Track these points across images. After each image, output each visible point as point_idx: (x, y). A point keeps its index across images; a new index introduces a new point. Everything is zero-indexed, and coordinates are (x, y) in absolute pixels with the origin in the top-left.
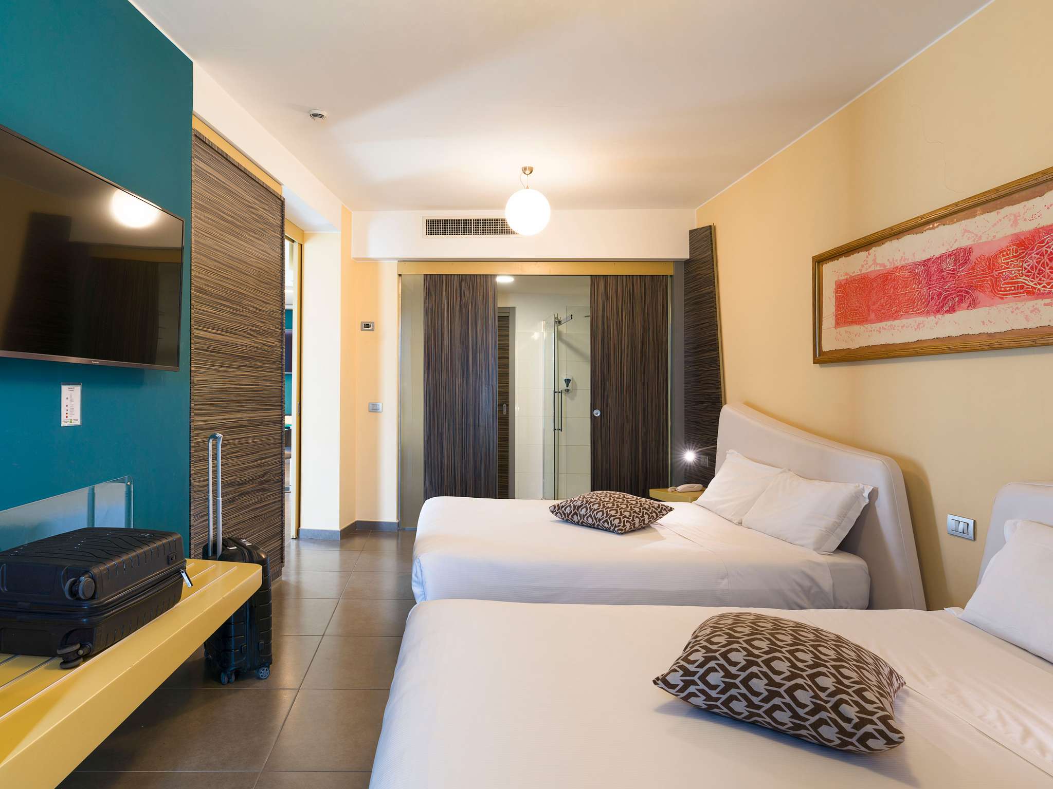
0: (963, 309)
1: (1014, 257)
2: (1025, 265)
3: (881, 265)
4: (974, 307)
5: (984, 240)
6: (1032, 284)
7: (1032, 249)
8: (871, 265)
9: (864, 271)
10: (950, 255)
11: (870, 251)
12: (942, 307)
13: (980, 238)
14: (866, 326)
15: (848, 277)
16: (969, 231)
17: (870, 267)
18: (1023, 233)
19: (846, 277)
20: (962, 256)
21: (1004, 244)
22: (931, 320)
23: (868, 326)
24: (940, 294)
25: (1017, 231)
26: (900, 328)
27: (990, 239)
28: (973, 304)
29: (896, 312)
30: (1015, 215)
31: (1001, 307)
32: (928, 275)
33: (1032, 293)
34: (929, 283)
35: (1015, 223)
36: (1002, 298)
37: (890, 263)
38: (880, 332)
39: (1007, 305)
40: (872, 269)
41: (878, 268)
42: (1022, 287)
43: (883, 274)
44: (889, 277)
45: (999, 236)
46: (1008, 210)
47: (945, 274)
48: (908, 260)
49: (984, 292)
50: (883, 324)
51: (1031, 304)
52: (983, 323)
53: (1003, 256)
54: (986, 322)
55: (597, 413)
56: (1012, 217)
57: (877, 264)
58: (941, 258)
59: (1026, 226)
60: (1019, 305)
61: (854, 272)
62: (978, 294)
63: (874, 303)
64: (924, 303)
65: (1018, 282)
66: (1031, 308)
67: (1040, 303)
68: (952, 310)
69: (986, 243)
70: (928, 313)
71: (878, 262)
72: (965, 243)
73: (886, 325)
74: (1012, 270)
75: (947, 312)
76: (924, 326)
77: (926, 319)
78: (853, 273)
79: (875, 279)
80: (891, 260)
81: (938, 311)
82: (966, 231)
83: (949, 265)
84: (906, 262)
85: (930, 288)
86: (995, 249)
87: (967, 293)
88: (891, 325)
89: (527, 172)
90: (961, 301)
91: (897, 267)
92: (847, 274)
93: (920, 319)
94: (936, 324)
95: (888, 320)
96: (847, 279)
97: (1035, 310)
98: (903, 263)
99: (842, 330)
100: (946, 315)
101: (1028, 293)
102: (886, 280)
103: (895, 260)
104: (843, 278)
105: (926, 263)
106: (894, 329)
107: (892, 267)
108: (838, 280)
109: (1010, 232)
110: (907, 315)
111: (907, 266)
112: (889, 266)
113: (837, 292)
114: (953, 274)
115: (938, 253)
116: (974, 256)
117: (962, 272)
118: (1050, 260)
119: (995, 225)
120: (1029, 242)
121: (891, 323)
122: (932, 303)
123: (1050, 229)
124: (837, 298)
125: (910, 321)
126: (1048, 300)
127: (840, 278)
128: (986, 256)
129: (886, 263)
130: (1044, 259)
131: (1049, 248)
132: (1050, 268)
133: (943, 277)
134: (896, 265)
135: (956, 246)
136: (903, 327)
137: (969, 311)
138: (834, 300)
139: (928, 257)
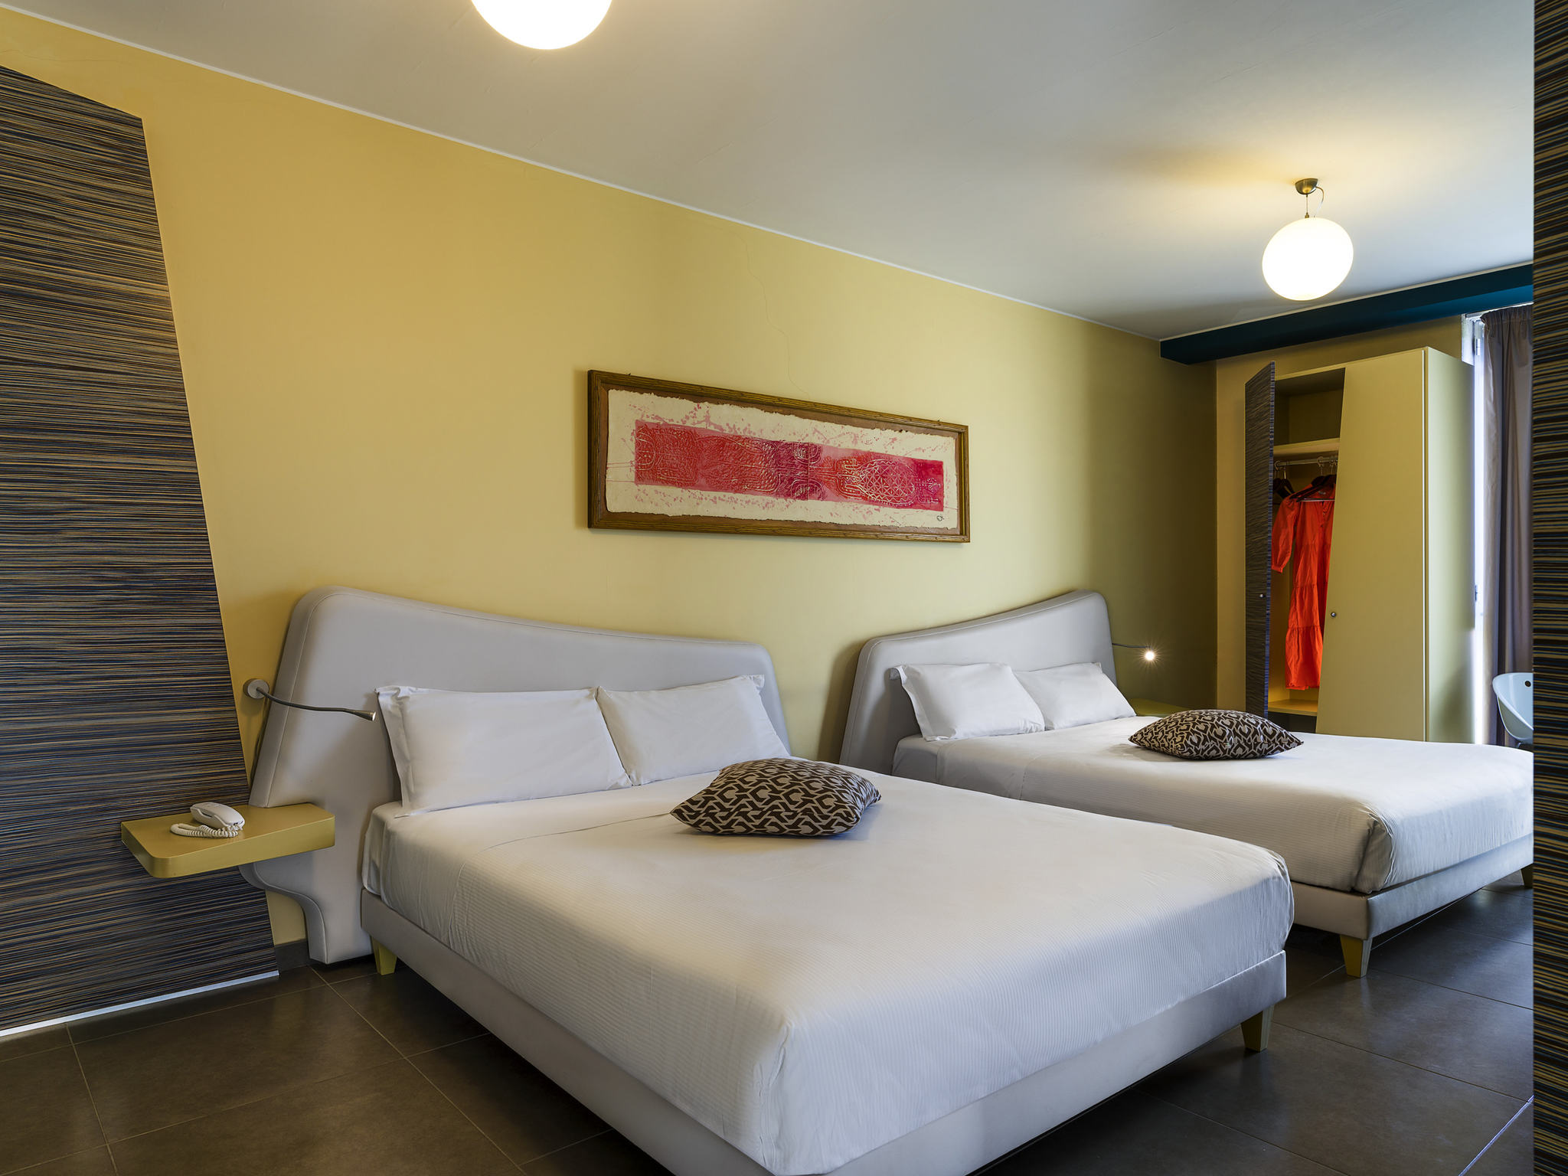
0: (814, 499)
1: (855, 467)
2: (861, 476)
3: (716, 426)
4: (823, 500)
5: (831, 444)
6: (865, 492)
7: (866, 466)
8: (702, 421)
9: (689, 424)
10: (801, 446)
11: (701, 405)
12: (793, 492)
13: (828, 441)
14: (694, 491)
15: (662, 423)
16: (819, 432)
17: (699, 422)
18: (861, 451)
19: (656, 421)
20: (812, 451)
21: (847, 455)
22: (781, 501)
23: (698, 492)
24: (791, 480)
26: (744, 503)
27: (836, 446)
28: (823, 496)
29: (737, 484)
30: (855, 435)
31: (845, 504)
32: (775, 457)
33: (867, 500)
34: (778, 463)
35: (855, 441)
36: (846, 498)
37: (729, 428)
38: (716, 503)
40: (703, 425)
41: (712, 428)
43: (717, 437)
44: (727, 444)
45: (843, 446)
46: (848, 428)
47: (796, 461)
48: (754, 434)
49: (830, 488)
50: (722, 494)
52: (832, 515)
53: (846, 463)
54: (834, 514)
56: (853, 436)
57: (711, 424)
58: (793, 445)
59: (863, 448)
60: (859, 505)
61: (672, 420)
62: (827, 489)
63: (705, 467)
64: (772, 484)
65: (857, 488)
67: (872, 507)
68: (804, 497)
69: (831, 447)
70: (777, 495)
71: (712, 420)
72: (815, 440)
73: (724, 496)
74: (857, 477)
75: (798, 497)
76: (773, 506)
77: (775, 499)
78: (670, 420)
79: (707, 439)
80: (732, 427)
81: (788, 495)
82: (817, 430)
83: (801, 455)
84: (752, 435)
85: (779, 470)
86: (840, 455)
87: (819, 486)
88: (732, 498)
90: (812, 491)
91: (740, 437)
92: (657, 417)
93: (770, 498)
94: (787, 506)
95: (726, 490)
96: (658, 424)
97: (868, 512)
98: (747, 434)
99: (650, 488)
101: (863, 498)
102: (723, 445)
103: (737, 427)
104: (650, 420)
105: (774, 444)
106: (736, 502)
107: (732, 433)
108: (639, 418)
109: (852, 446)
110: (753, 490)
111: (753, 439)
112: (727, 431)
113: (638, 435)
114: (805, 464)
115: (789, 440)
116: (823, 455)
117: (812, 465)
118: (877, 477)
119: (840, 436)
120: (864, 459)
121: (731, 494)
122: (783, 485)
123: (878, 456)
124: (638, 444)
125: (756, 498)
126: (877, 507)
127: (645, 418)
128: (833, 458)
129: (725, 427)
130: (873, 476)
131: (876, 468)
132: (877, 484)
133: (794, 464)
134: (739, 434)
135: (807, 440)
136: (747, 502)
137: (819, 502)
138: (632, 446)
139: (778, 439)
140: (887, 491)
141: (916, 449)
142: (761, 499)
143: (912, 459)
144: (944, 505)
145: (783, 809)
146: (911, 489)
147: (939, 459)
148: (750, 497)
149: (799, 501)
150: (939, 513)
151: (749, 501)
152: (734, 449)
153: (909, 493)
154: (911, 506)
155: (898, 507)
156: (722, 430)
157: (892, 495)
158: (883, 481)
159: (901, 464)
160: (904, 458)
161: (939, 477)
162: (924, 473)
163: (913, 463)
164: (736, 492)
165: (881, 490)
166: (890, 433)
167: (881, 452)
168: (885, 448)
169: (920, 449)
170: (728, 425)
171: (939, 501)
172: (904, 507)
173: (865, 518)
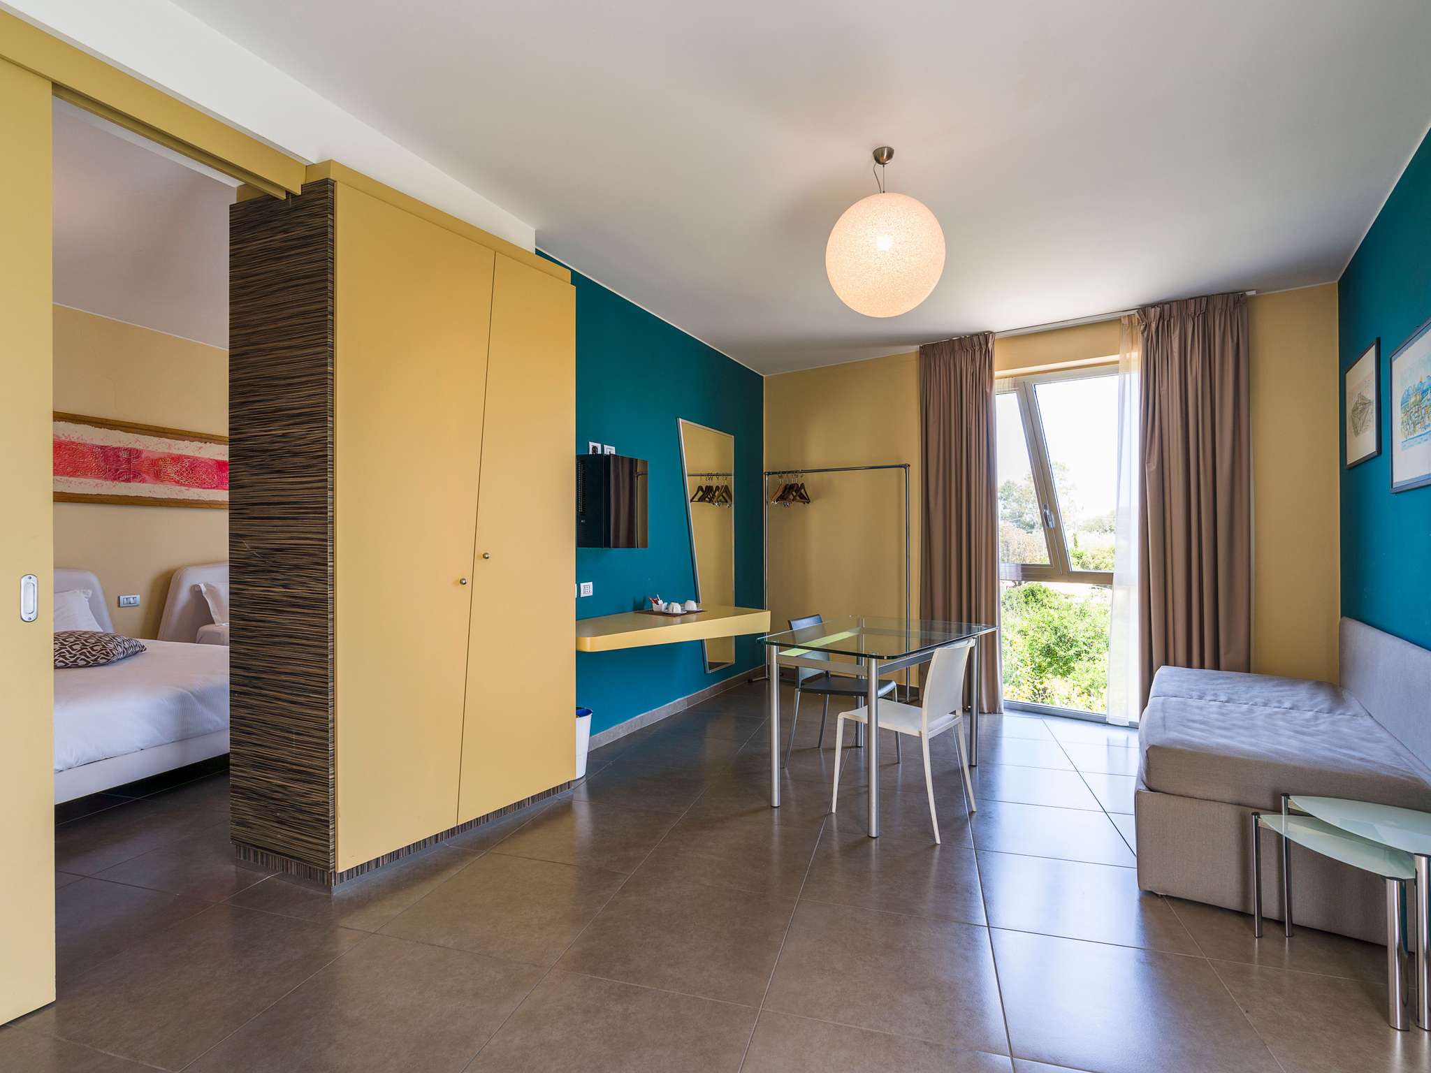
0: (136, 482)
1: (169, 464)
2: (174, 469)
5: (150, 449)
6: (178, 479)
7: (178, 463)
10: (125, 450)
12: (119, 478)
13: (148, 447)
16: (140, 442)
18: (174, 454)
20: (134, 453)
21: (162, 456)
22: (109, 483)
24: (118, 470)
25: (171, 452)
27: (154, 450)
28: (143, 481)
31: (161, 485)
32: (104, 455)
33: (178, 483)
34: (106, 459)
35: (170, 448)
36: (162, 482)
39: (165, 486)
42: (173, 479)
45: (160, 451)
46: (165, 440)
48: (86, 441)
49: (149, 476)
51: (178, 487)
52: (150, 492)
53: (162, 461)
56: (168, 445)
58: (118, 449)
59: (176, 452)
60: (173, 487)
62: (145, 476)
64: (101, 472)
65: (171, 476)
67: (183, 488)
68: (128, 480)
69: (149, 451)
70: (105, 478)
72: (137, 446)
74: (171, 470)
75: (124, 481)
76: (102, 486)
77: (104, 482)
80: (67, 436)
81: (114, 479)
82: (138, 440)
83: (125, 455)
85: (107, 464)
86: (157, 456)
87: (140, 474)
90: (134, 477)
91: (74, 443)
93: (100, 481)
94: (114, 486)
97: (180, 491)
101: (176, 482)
102: (60, 447)
103: (71, 436)
105: (102, 447)
106: (71, 483)
107: (68, 440)
109: (167, 451)
110: (85, 475)
111: (84, 445)
112: (63, 438)
114: (128, 461)
115: (115, 445)
116: (143, 456)
117: (134, 461)
118: (187, 470)
119: (157, 444)
120: (177, 459)
121: (66, 478)
122: (110, 473)
123: (188, 457)
125: (88, 480)
126: (187, 488)
128: (151, 458)
129: (61, 436)
130: (184, 469)
131: (186, 465)
132: (187, 474)
133: (120, 460)
134: (73, 440)
135: (130, 446)
136: (80, 483)
137: (140, 484)
139: (106, 445)
140: (194, 478)
141: (218, 455)
142: (92, 481)
143: (216, 461)
145: (67, 653)
146: (215, 478)
148: (82, 480)
149: (123, 483)
151: (82, 482)
152: (69, 450)
153: (213, 480)
154: (214, 488)
155: (204, 488)
157: (199, 481)
158: (192, 473)
159: (207, 463)
160: (209, 459)
162: (224, 468)
164: (70, 476)
165: (190, 478)
166: (197, 444)
167: (190, 455)
168: (193, 453)
169: (221, 454)
170: (63, 434)
172: (208, 488)
173: (176, 494)
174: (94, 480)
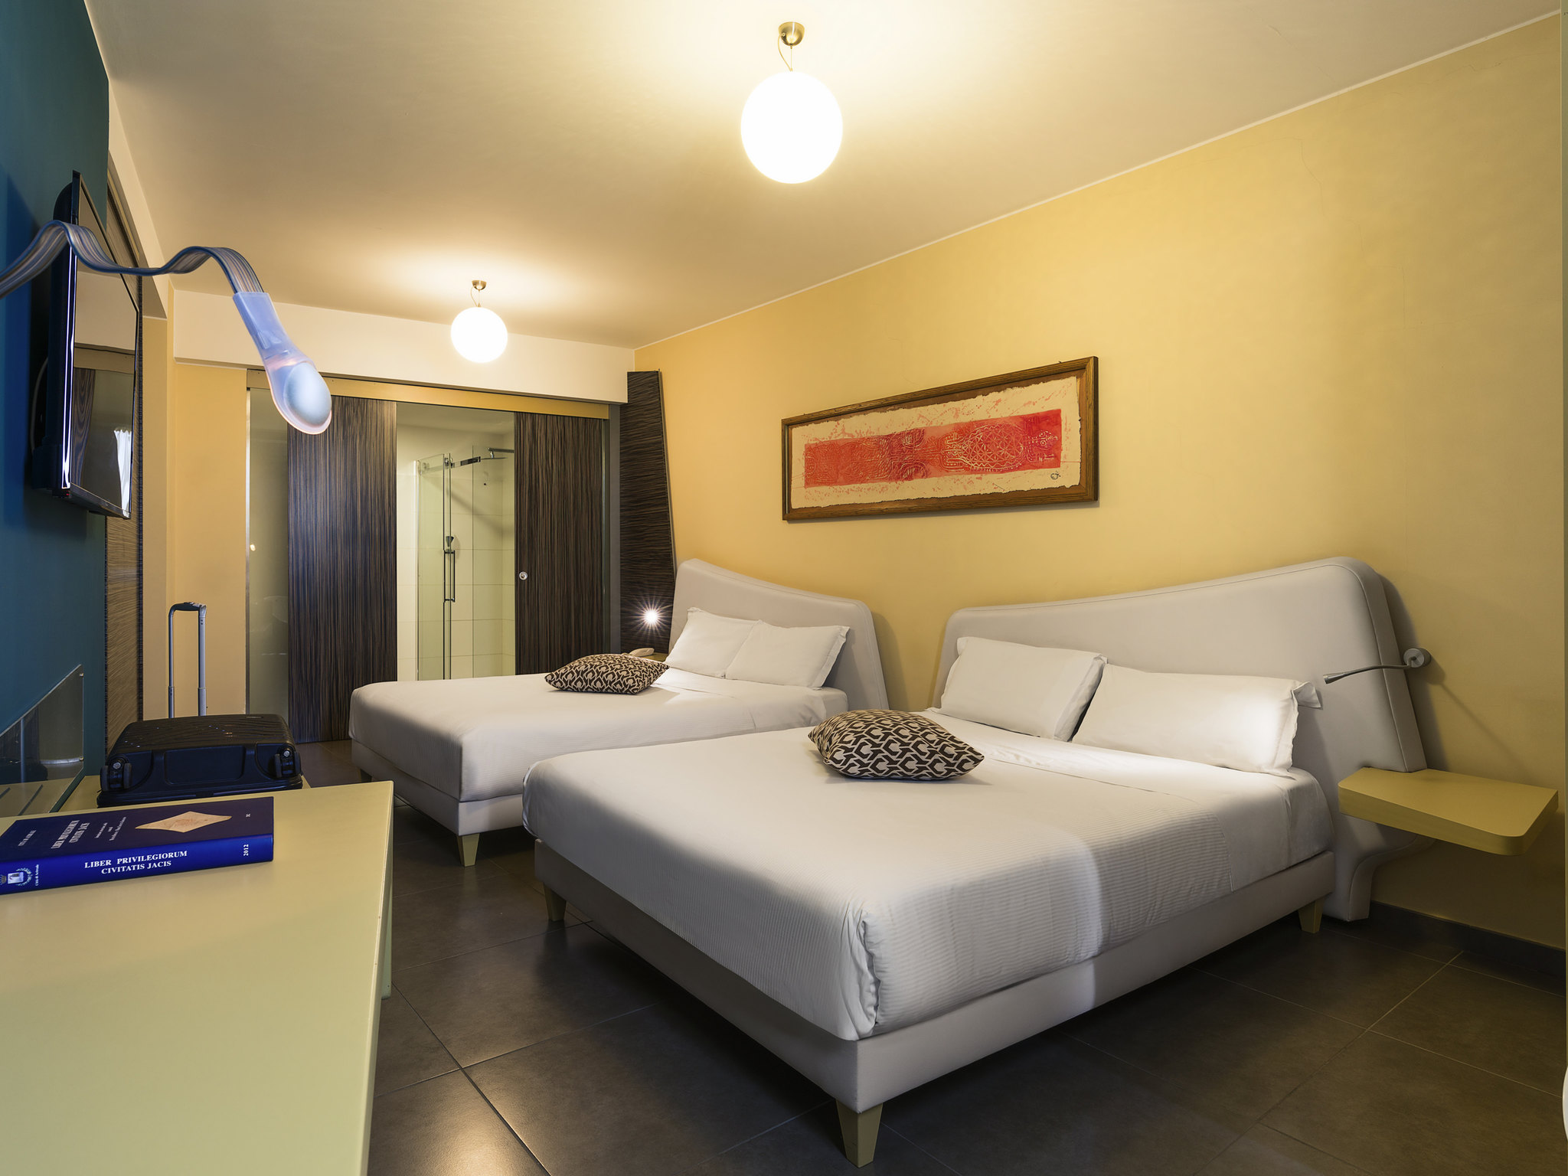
0: (919, 477)
1: (955, 440)
2: (963, 448)
3: (849, 435)
4: (927, 477)
5: (934, 424)
6: (968, 462)
7: (968, 436)
9: (833, 439)
10: (908, 434)
11: (840, 422)
12: (902, 475)
13: (931, 423)
14: (835, 487)
15: (817, 442)
16: (923, 417)
17: (839, 435)
18: (962, 423)
19: (815, 442)
20: (918, 435)
21: (949, 430)
23: (838, 487)
24: (901, 464)
25: (958, 421)
26: (866, 491)
27: (939, 424)
28: (926, 475)
29: (862, 476)
30: (956, 409)
31: (946, 477)
32: (890, 447)
33: (969, 470)
34: (891, 455)
35: (957, 415)
36: (948, 472)
38: (848, 493)
39: (951, 477)
40: (841, 437)
41: (847, 437)
42: (961, 464)
43: (851, 443)
44: (857, 446)
45: (945, 423)
46: (951, 404)
47: (904, 448)
48: (873, 433)
49: (934, 465)
50: (851, 486)
51: (968, 477)
52: (934, 490)
53: (948, 439)
54: (936, 489)
55: (524, 576)
56: (954, 411)
57: (846, 434)
58: (901, 435)
59: (964, 419)
60: (960, 477)
61: (824, 439)
62: (929, 466)
63: (843, 468)
64: (887, 471)
65: (958, 460)
66: (968, 481)
67: (974, 476)
68: (910, 478)
69: (935, 427)
70: (890, 479)
71: (846, 431)
72: (920, 425)
74: (956, 450)
75: (906, 479)
76: (887, 490)
79: (843, 447)
80: (858, 432)
81: (898, 478)
82: (920, 416)
83: (907, 441)
84: (872, 435)
85: (892, 459)
86: (942, 433)
87: (922, 465)
88: (859, 488)
89: (479, 287)
90: (917, 471)
91: (864, 438)
92: (816, 439)
93: (884, 484)
94: (897, 488)
95: (856, 483)
96: (816, 444)
97: (970, 482)
98: (869, 435)
99: (812, 489)
100: (905, 482)
101: (966, 469)
103: (862, 432)
104: (812, 442)
105: (887, 437)
106: (861, 491)
108: (806, 443)
109: (953, 421)
110: (873, 479)
111: (872, 438)
113: (806, 455)
114: (911, 449)
115: (898, 431)
116: (926, 437)
117: (918, 448)
118: (980, 446)
119: (942, 414)
120: (964, 431)
121: (858, 485)
122: (894, 471)
123: (980, 423)
124: (806, 460)
125: (874, 485)
126: (979, 476)
127: (810, 442)
128: (936, 437)
130: (976, 445)
131: (979, 436)
132: (980, 452)
133: (902, 451)
134: (863, 436)
137: (923, 479)
138: (804, 461)
139: (891, 433)
140: (990, 457)
141: (1025, 405)
142: (878, 485)
143: (1022, 417)
144: (1062, 460)
146: (1019, 449)
147: (1054, 408)
148: (870, 485)
149: (906, 482)
150: (1054, 470)
151: (870, 488)
152: (861, 449)
153: (1017, 454)
154: (1018, 469)
155: (1003, 472)
156: (853, 436)
157: (995, 461)
158: (987, 448)
159: (1008, 425)
160: (1011, 418)
161: (1056, 428)
162: (1034, 428)
163: (1021, 420)
164: (862, 482)
165: (983, 458)
166: (994, 396)
167: (984, 419)
168: (988, 413)
169: (1029, 403)
170: (856, 432)
171: (1055, 456)
172: (1010, 470)
173: (965, 488)
174: (880, 483)
